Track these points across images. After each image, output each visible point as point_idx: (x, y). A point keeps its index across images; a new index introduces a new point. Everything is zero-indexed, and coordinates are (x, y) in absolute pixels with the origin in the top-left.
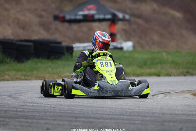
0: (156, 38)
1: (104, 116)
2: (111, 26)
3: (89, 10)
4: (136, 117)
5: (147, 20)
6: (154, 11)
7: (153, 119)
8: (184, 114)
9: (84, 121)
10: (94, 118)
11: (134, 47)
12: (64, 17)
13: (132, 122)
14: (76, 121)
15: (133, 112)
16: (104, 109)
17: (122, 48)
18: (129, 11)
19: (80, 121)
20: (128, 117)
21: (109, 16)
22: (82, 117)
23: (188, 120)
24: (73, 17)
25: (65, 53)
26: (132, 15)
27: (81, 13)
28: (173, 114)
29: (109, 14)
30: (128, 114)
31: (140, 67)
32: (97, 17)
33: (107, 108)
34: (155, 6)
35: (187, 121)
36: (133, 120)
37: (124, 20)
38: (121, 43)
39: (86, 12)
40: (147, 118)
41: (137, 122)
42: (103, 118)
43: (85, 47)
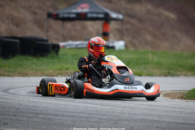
1: (65, 113)
9: (42, 118)
13: (88, 120)
14: (35, 117)
15: (94, 111)
19: (39, 118)
22: (43, 114)
25: (51, 51)
30: (89, 112)
36: (91, 118)
41: (93, 120)
42: (63, 116)
43: (77, 45)
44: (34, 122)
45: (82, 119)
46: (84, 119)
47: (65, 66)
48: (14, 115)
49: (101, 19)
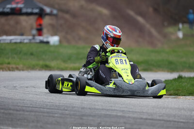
0: (82, 33)
1: (24, 108)
3: (17, 3)
4: (56, 110)
5: (74, 16)
6: (82, 7)
7: (72, 112)
8: (103, 109)
9: (3, 113)
10: (13, 110)
11: (60, 41)
13: (51, 115)
15: (53, 105)
16: (25, 101)
17: (48, 43)
18: (56, 6)
20: (48, 110)
21: (36, 11)
23: (108, 114)
26: (60, 10)
27: (9, 6)
28: (92, 109)
29: (37, 8)
30: (48, 107)
31: (65, 61)
32: (24, 11)
33: (27, 101)
35: (106, 116)
36: (52, 113)
37: (50, 14)
38: (47, 38)
39: (14, 6)
40: (66, 112)
41: (56, 115)
42: (23, 111)
43: (11, 40)
46: (46, 114)
47: (6, 61)
49: (36, 14)
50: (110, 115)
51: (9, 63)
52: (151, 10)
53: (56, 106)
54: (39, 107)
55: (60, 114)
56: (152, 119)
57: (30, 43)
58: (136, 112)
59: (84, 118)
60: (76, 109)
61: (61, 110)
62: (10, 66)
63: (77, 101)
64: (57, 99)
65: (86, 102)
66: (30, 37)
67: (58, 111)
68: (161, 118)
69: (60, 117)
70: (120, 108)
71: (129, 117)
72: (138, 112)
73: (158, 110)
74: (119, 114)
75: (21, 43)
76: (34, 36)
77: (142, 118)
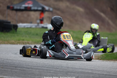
0: (67, 23)
1: (32, 67)
2: (41, 14)
3: (29, 4)
4: (51, 69)
5: (63, 12)
6: (67, 7)
7: (61, 70)
8: (80, 69)
9: (20, 70)
10: (26, 68)
12: (13, 8)
14: (15, 69)
15: (50, 66)
16: (33, 63)
17: (46, 28)
18: (52, 6)
19: (17, 69)
20: (47, 68)
21: (40, 9)
22: (19, 67)
23: (83, 72)
24: (18, 8)
25: (13, 29)
26: (54, 8)
27: (24, 6)
28: (74, 68)
29: (40, 7)
30: (47, 67)
32: (33, 8)
33: (34, 62)
34: (68, 4)
35: (82, 72)
36: (50, 70)
37: (49, 11)
38: (46, 25)
39: (27, 5)
41: (52, 71)
42: (32, 68)
43: (25, 26)
44: (16, 72)
45: (44, 71)
46: (46, 71)
47: (22, 38)
48: (2, 68)
49: (40, 10)
50: (84, 72)
51: (23, 40)
52: (109, 9)
53: (52, 66)
54: (41, 66)
55: (54, 71)
56: (110, 75)
57: (36, 28)
58: (100, 71)
59: (68, 73)
60: (64, 68)
61: (55, 68)
62: (24, 41)
63: (65, 63)
64: (52, 62)
65: (69, 64)
66: (36, 24)
67: (53, 69)
68: (115, 74)
69: (54, 73)
70: (90, 68)
71: (96, 73)
72: (101, 71)
73: (113, 69)
74: (89, 72)
75: (30, 28)
76: (38, 24)
77: (103, 74)
